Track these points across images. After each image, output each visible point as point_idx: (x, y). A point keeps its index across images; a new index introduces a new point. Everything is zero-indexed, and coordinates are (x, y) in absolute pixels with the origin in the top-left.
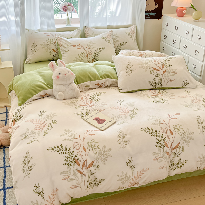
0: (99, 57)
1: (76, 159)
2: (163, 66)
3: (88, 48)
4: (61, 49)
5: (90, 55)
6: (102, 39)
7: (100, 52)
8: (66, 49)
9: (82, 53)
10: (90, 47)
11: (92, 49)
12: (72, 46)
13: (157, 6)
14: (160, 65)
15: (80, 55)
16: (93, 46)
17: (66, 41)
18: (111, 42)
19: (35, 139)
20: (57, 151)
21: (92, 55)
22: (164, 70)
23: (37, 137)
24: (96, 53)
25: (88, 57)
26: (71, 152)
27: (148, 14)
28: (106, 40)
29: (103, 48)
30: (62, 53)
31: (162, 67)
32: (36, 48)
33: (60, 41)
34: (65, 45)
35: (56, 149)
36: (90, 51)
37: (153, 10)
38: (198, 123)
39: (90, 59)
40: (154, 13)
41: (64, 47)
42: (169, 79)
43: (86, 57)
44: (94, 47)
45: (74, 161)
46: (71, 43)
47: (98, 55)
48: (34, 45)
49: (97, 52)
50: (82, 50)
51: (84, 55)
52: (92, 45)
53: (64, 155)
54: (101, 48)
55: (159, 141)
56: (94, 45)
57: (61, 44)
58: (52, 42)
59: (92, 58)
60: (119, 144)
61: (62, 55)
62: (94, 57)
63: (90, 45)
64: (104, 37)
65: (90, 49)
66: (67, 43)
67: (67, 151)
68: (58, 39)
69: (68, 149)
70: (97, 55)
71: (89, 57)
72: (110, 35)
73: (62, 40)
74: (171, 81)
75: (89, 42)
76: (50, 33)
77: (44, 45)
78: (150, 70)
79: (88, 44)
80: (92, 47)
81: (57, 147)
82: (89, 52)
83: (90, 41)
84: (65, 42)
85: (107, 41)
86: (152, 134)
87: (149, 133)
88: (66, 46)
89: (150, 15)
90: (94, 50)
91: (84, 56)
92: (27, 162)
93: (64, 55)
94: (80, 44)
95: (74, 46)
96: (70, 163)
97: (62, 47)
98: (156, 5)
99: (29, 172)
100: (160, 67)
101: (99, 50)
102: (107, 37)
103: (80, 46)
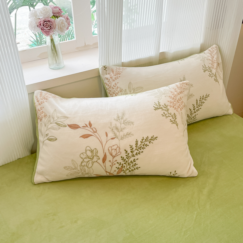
0: (137, 162)
3: (111, 135)
5: (114, 157)
6: (156, 109)
9: (92, 151)
10: (118, 133)
11: (122, 138)
15: (83, 157)
16: (125, 131)
18: (179, 120)
21: (120, 156)
24: (129, 151)
25: (107, 161)
28: (166, 113)
29: (154, 138)
36: (115, 147)
43: (100, 161)
44: (129, 134)
46: (66, 117)
47: (136, 157)
49: (135, 148)
50: (92, 142)
51: (95, 157)
52: (123, 126)
54: (147, 138)
56: (128, 129)
59: (117, 165)
62: (122, 162)
63: (117, 129)
64: (162, 104)
65: (116, 141)
66: (56, 115)
68: (40, 98)
70: (132, 159)
71: (110, 161)
75: (118, 119)
79: (114, 123)
80: (122, 134)
82: (110, 149)
83: (120, 115)
85: (167, 117)
90: (126, 144)
91: (95, 159)
94: (90, 124)
95: (74, 127)
97: (44, 125)
101: (139, 143)
102: (169, 104)
103: (89, 128)
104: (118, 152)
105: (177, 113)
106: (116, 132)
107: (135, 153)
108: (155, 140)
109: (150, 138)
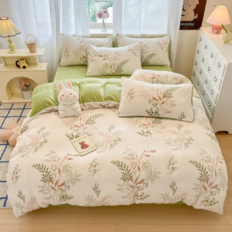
0: (122, 69)
1: (51, 178)
2: (164, 96)
3: (113, 59)
4: (89, 58)
5: (114, 66)
6: (129, 51)
7: (124, 64)
8: (93, 59)
9: (107, 64)
10: (115, 58)
12: (99, 56)
13: (197, 17)
14: (161, 96)
15: (104, 66)
17: (94, 50)
18: (137, 55)
19: (26, 154)
20: (38, 169)
21: (116, 66)
22: (163, 101)
23: (28, 153)
24: (119, 65)
25: (112, 68)
26: (48, 172)
27: (186, 25)
28: (133, 52)
31: (162, 98)
32: (68, 54)
33: (89, 50)
34: (93, 54)
35: (37, 167)
36: (115, 63)
37: (192, 20)
38: (169, 163)
39: (113, 70)
40: (192, 24)
41: (91, 56)
42: (166, 110)
43: (110, 68)
44: (119, 59)
45: (49, 179)
46: (98, 53)
47: (122, 67)
48: (66, 50)
50: (107, 61)
52: (117, 56)
53: (42, 173)
54: (126, 60)
55: (125, 175)
56: (119, 57)
57: (89, 52)
58: (83, 49)
59: (115, 70)
60: (89, 171)
61: (89, 63)
62: (117, 69)
63: (115, 57)
64: (131, 49)
65: (115, 61)
66: (94, 52)
67: (45, 171)
68: (88, 47)
69: (46, 169)
70: (120, 67)
72: (138, 47)
73: (91, 49)
74: (168, 112)
75: (116, 54)
76: (84, 39)
77: (75, 51)
78: (150, 99)
79: (114, 55)
80: (117, 59)
81: (39, 165)
82: (113, 63)
83: (116, 52)
86: (120, 168)
87: (118, 166)
88: (93, 56)
89: (188, 25)
90: (118, 62)
91: (108, 67)
92: (15, 172)
93: (91, 64)
94: (106, 55)
95: (101, 56)
96: (46, 181)
97: (90, 56)
98: (195, 15)
99: (16, 181)
100: (160, 97)
101: (123, 62)
102: (134, 49)
103: (106, 57)
105: (136, 52)
107: (121, 65)
108: (129, 61)
109: (127, 60)
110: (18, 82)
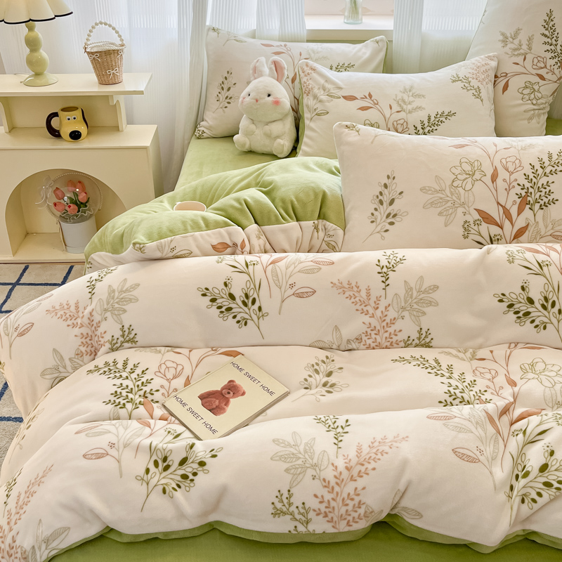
3: (396, 108)
4: (307, 106)
6: (454, 81)
7: (436, 127)
8: (320, 107)
10: (405, 107)
11: (410, 112)
12: (345, 97)
16: (414, 105)
17: (327, 80)
18: (483, 94)
24: (420, 128)
28: (467, 85)
29: (450, 114)
30: (308, 119)
32: (230, 93)
33: (308, 77)
34: (322, 92)
36: (401, 122)
41: (315, 97)
44: (419, 108)
46: (340, 88)
48: (225, 82)
49: (427, 124)
50: (372, 115)
52: (411, 99)
54: (443, 113)
56: (418, 103)
57: (310, 87)
61: (307, 122)
63: (404, 101)
64: (461, 76)
65: (402, 115)
66: (328, 86)
68: (306, 68)
72: (483, 69)
73: (314, 75)
75: (405, 91)
76: (285, 46)
79: (400, 95)
80: (410, 107)
82: (395, 123)
83: (407, 87)
84: (322, 81)
85: (468, 90)
88: (324, 97)
90: (415, 119)
93: (312, 125)
94: (370, 96)
95: (350, 98)
97: (311, 98)
101: (433, 119)
102: (470, 75)
103: (369, 100)
104: (405, 127)
105: (481, 86)
106: (402, 105)
107: (426, 130)
108: (453, 117)
109: (446, 113)
110: (51, 190)
